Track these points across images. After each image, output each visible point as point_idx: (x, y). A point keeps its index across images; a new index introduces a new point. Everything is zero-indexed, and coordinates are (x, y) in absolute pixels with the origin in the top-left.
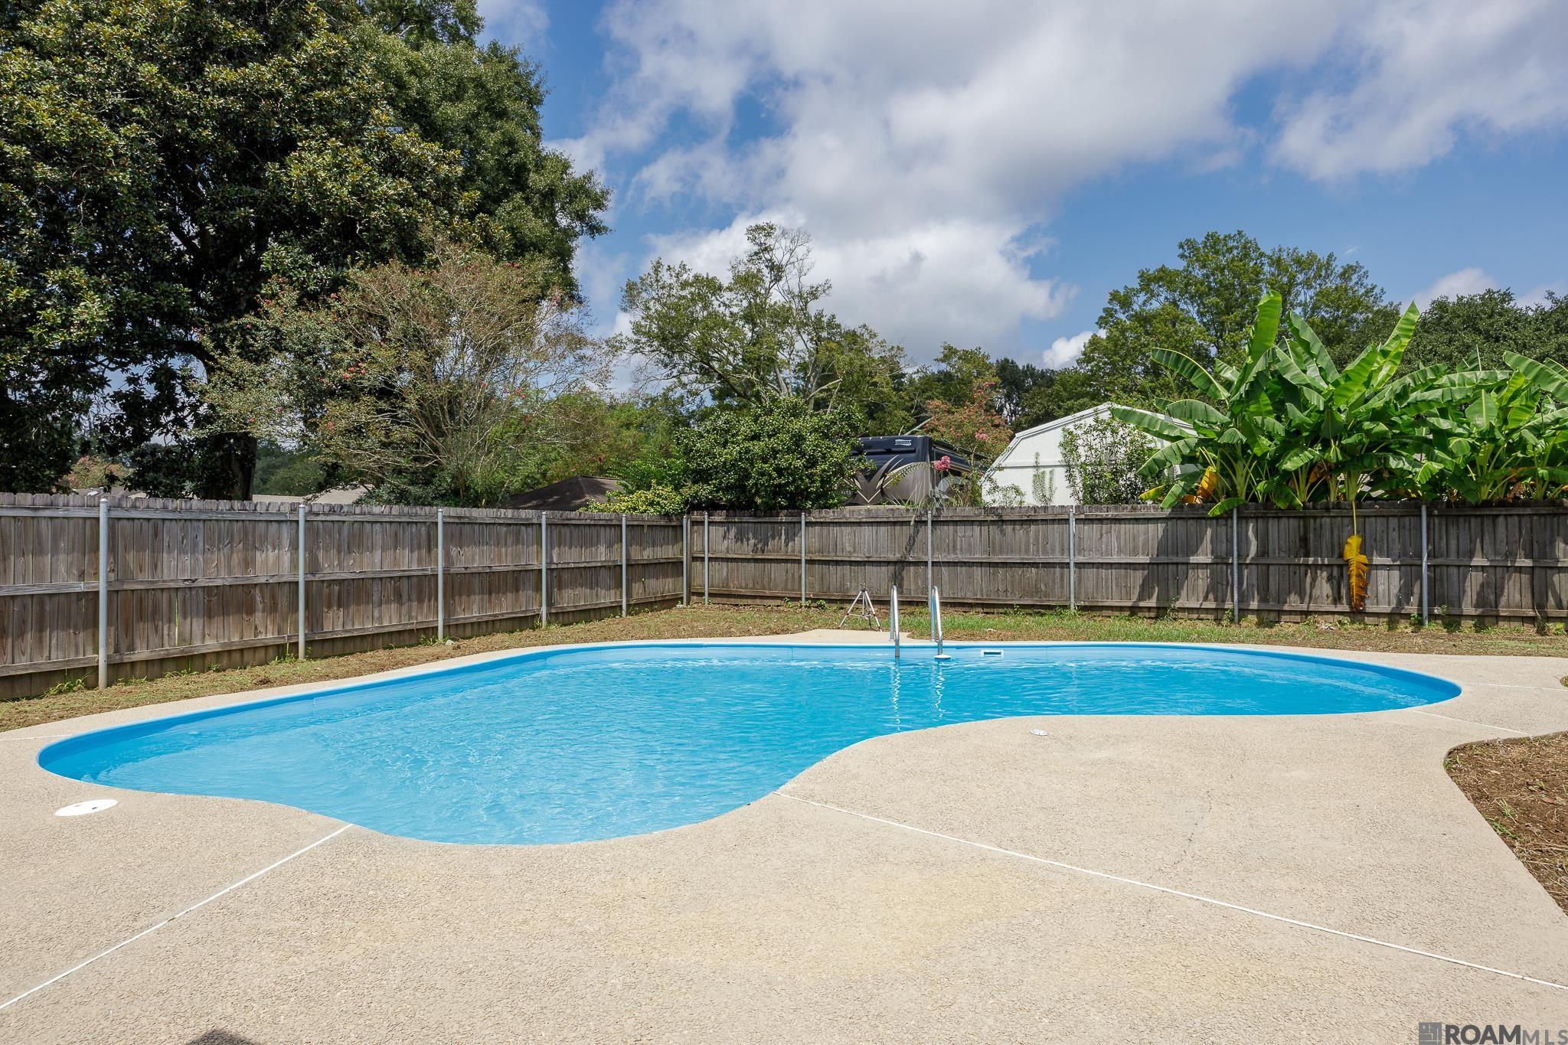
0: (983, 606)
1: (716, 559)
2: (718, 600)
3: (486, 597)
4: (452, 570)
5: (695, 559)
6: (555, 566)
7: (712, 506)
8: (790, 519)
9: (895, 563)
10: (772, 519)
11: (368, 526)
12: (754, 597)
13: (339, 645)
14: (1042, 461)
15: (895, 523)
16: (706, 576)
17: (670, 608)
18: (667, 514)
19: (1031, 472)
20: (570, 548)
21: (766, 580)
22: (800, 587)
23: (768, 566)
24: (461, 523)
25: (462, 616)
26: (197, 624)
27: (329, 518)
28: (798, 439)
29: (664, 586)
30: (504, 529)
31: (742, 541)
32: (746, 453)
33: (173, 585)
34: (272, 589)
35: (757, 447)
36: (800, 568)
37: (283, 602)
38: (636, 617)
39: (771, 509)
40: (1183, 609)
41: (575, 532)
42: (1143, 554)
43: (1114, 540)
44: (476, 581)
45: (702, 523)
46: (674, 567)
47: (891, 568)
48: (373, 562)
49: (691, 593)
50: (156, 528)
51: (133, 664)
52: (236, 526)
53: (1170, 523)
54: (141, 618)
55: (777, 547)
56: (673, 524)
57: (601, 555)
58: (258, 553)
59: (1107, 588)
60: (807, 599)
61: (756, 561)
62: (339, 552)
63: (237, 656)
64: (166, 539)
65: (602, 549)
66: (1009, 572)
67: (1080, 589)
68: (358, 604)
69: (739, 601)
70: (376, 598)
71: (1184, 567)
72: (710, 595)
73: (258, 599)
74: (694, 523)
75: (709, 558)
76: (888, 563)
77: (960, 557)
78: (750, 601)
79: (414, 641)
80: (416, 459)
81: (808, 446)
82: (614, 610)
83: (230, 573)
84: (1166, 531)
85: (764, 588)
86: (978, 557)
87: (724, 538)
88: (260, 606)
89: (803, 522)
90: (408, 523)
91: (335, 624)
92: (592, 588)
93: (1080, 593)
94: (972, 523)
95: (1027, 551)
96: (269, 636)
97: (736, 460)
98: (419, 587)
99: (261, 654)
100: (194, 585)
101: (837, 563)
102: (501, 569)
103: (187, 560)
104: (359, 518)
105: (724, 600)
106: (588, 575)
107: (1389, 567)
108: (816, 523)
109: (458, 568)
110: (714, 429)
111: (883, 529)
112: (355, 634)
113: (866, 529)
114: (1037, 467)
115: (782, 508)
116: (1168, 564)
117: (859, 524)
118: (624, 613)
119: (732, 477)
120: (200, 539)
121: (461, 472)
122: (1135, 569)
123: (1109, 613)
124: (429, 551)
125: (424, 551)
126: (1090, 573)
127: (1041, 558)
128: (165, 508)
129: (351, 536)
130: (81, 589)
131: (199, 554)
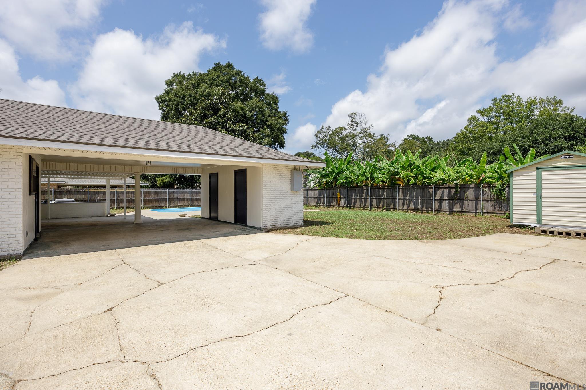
13: (196, 206)
26: (178, 202)
33: (176, 198)
34: (187, 199)
37: (189, 200)
51: (171, 206)
52: (183, 191)
54: (172, 201)
58: (185, 195)
63: (183, 206)
64: (175, 193)
68: (199, 201)
73: (185, 200)
83: (182, 197)
91: (196, 203)
96: (187, 204)
100: (178, 198)
107: (343, 198)
112: (199, 205)
129: (198, 193)
130: (166, 198)
131: (178, 194)
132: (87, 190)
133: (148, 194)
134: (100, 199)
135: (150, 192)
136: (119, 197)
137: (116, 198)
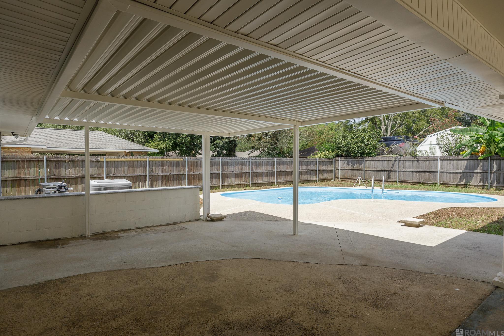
0: (413, 183)
1: (342, 169)
2: (342, 179)
3: (285, 176)
4: (278, 171)
5: (337, 169)
6: (300, 170)
7: (341, 156)
8: (361, 159)
9: (389, 171)
10: (356, 159)
11: (262, 162)
12: (352, 179)
13: (257, 185)
14: (432, 143)
15: (389, 161)
16: (339, 173)
17: (330, 181)
18: (329, 158)
19: (429, 146)
20: (304, 166)
21: (354, 175)
22: (363, 176)
23: (355, 171)
24: (280, 161)
25: (280, 180)
26: (234, 179)
27: (255, 160)
28: (363, 139)
29: (329, 175)
30: (289, 162)
31: (348, 165)
32: (349, 143)
33: (230, 172)
34: (245, 173)
35: (352, 141)
36: (363, 172)
37: (247, 176)
38: (320, 183)
39: (356, 157)
40: (473, 185)
41: (305, 162)
42: (460, 169)
43: (452, 165)
44: (283, 173)
45: (338, 160)
46: (331, 171)
47: (388, 172)
48: (263, 169)
49: (335, 178)
50: (228, 162)
51: (225, 185)
52: (240, 162)
53: (469, 161)
54: (226, 178)
55: (357, 166)
56: (331, 160)
57: (312, 168)
58: (243, 167)
59: (449, 179)
60: (365, 180)
61: (352, 170)
62: (257, 166)
63: (240, 185)
64: (229, 164)
65: (312, 166)
66: (421, 174)
67: (441, 179)
68: (260, 177)
69: (347, 180)
70: (263, 176)
71: (473, 173)
72: (340, 178)
73: (243, 175)
74: (336, 160)
75: (340, 169)
76: (387, 171)
77: (407, 170)
78: (350, 180)
79: (270, 185)
80: (271, 145)
81: (366, 141)
82: (315, 181)
83: (239, 170)
84: (468, 163)
85: (354, 177)
86: (412, 170)
87: (344, 164)
88: (243, 177)
89: (364, 160)
90: (269, 161)
91: (256, 181)
92: (309, 175)
93: (441, 180)
94: (410, 160)
95: (426, 168)
96: (245, 182)
97: (346, 144)
98: (271, 174)
99: (244, 185)
100: (233, 172)
101: (373, 171)
102: (288, 171)
103: (232, 167)
104: (260, 160)
105: (344, 180)
106: (308, 173)
108: (368, 160)
109: (279, 170)
110: (343, 136)
111: (385, 162)
112: (259, 183)
113: (381, 162)
114: (431, 145)
115: (359, 156)
116: (468, 172)
117: (379, 161)
118: (317, 182)
119: (345, 149)
120: (234, 164)
121: (281, 148)
122: (458, 174)
123: (450, 186)
124: (273, 166)
125: (272, 166)
126: (444, 175)
127: (430, 170)
128: (229, 159)
129: (259, 164)
130: (218, 172)
131: (234, 167)
132: (104, 159)
133: (194, 166)
134: (124, 175)
135: (196, 163)
136: (152, 171)
137: (148, 174)
